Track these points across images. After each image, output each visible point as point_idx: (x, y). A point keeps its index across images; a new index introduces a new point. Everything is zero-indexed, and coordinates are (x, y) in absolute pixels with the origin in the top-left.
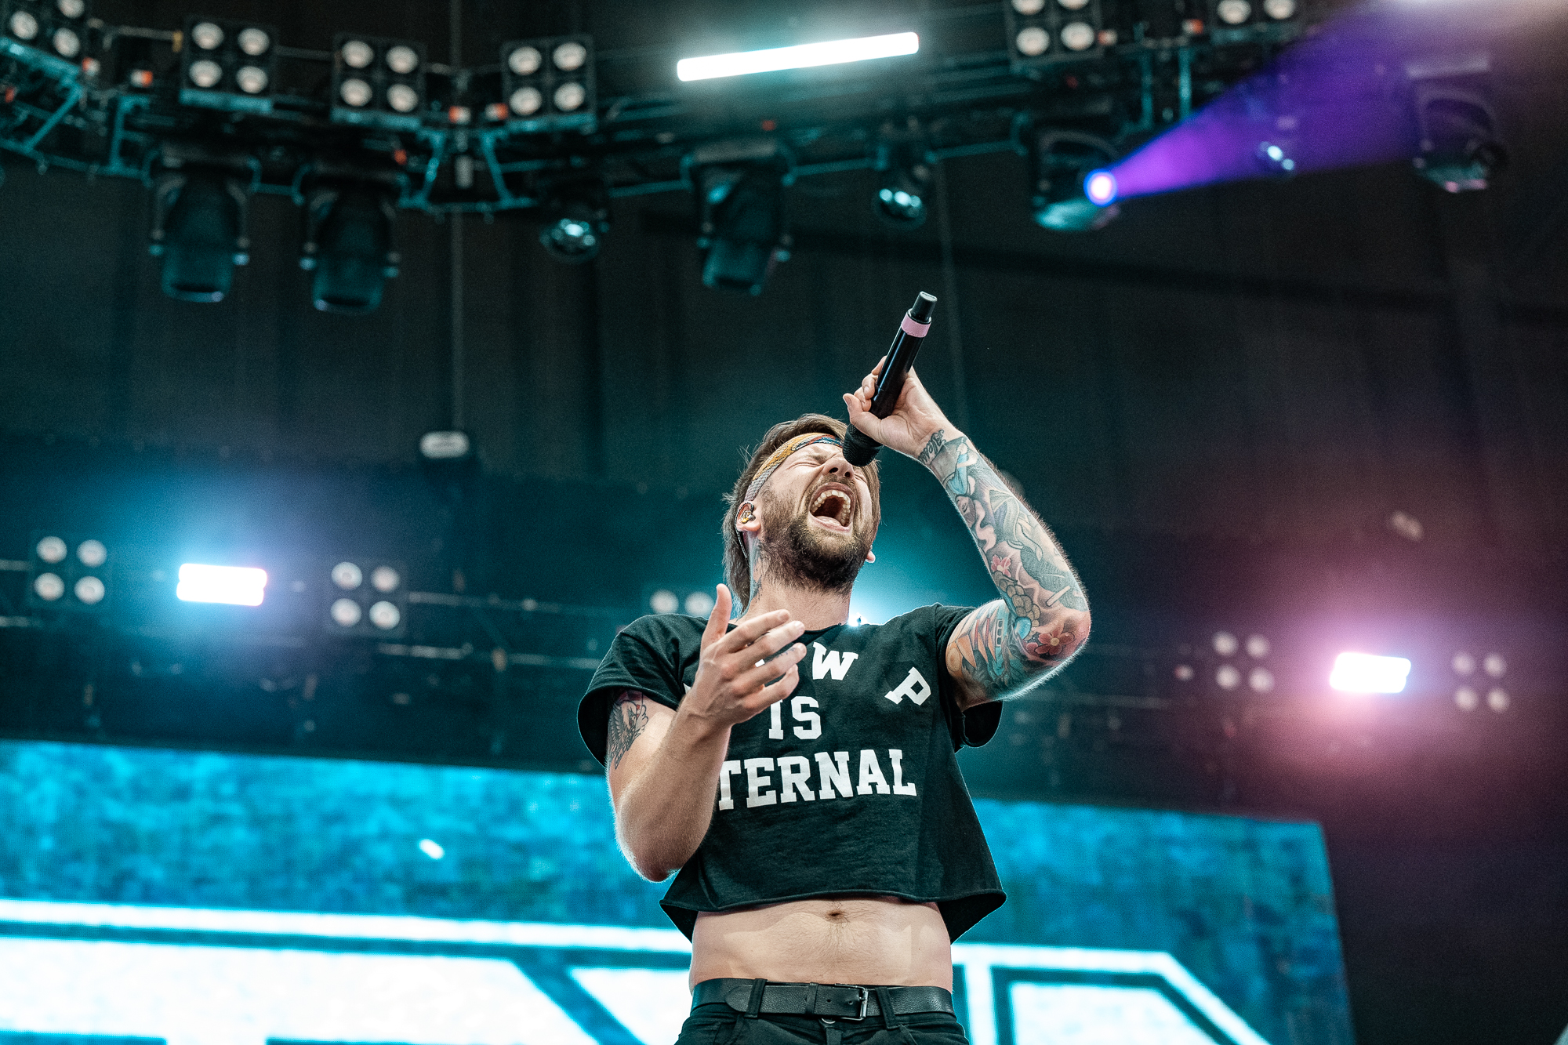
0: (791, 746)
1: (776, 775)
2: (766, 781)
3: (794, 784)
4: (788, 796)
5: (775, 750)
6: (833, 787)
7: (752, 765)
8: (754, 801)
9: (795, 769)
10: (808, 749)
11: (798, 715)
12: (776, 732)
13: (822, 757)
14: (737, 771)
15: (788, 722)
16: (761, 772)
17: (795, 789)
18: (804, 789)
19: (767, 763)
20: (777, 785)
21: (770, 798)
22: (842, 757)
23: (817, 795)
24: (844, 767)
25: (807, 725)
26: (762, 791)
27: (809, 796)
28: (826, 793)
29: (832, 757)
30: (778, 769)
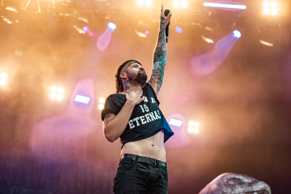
0: (146, 113)
1: (145, 118)
2: (144, 119)
4: (148, 121)
5: (144, 114)
7: (141, 117)
8: (143, 123)
10: (148, 113)
11: (145, 108)
12: (143, 111)
14: (138, 119)
15: (145, 109)
16: (143, 118)
18: (150, 119)
20: (146, 120)
21: (145, 122)
22: (152, 113)
24: (153, 115)
25: (147, 109)
26: (144, 121)
28: (153, 120)
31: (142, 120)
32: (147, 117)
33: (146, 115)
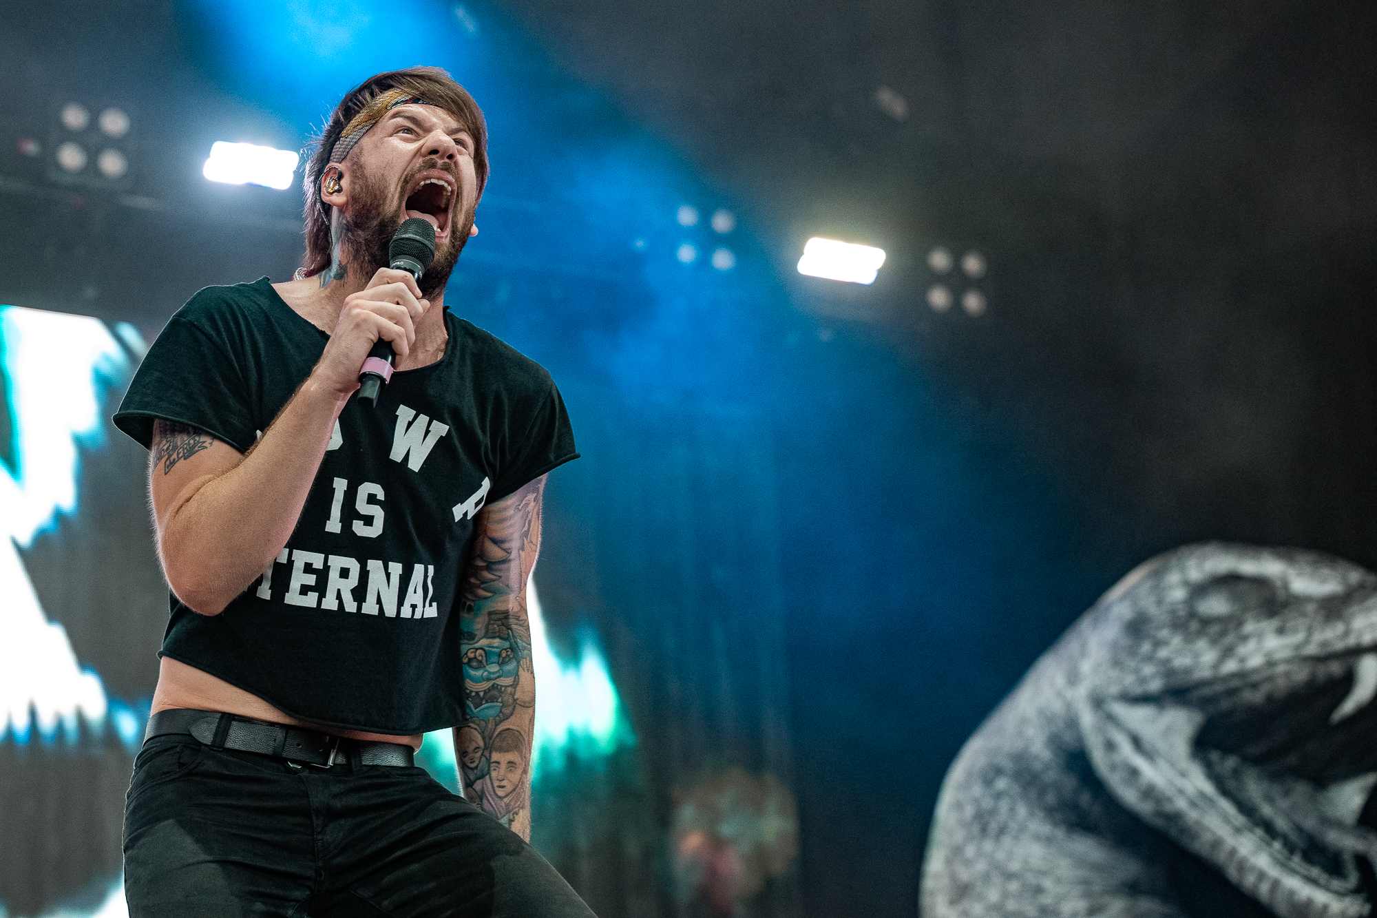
0: (348, 544)
1: (322, 576)
2: (311, 580)
3: (339, 591)
4: (330, 603)
5: (331, 545)
6: (379, 601)
7: (300, 558)
8: (293, 598)
9: (344, 573)
10: (363, 550)
11: (362, 507)
12: (334, 525)
13: (374, 566)
14: (283, 559)
15: (349, 513)
16: (308, 568)
17: (339, 597)
18: (347, 598)
19: (317, 560)
20: (321, 587)
21: (310, 600)
22: (396, 569)
23: (359, 608)
24: (395, 580)
25: (368, 520)
26: (305, 590)
27: (351, 607)
28: (370, 608)
29: (386, 567)
30: (327, 568)
31: (299, 578)
32: (334, 575)
33: (337, 562)
